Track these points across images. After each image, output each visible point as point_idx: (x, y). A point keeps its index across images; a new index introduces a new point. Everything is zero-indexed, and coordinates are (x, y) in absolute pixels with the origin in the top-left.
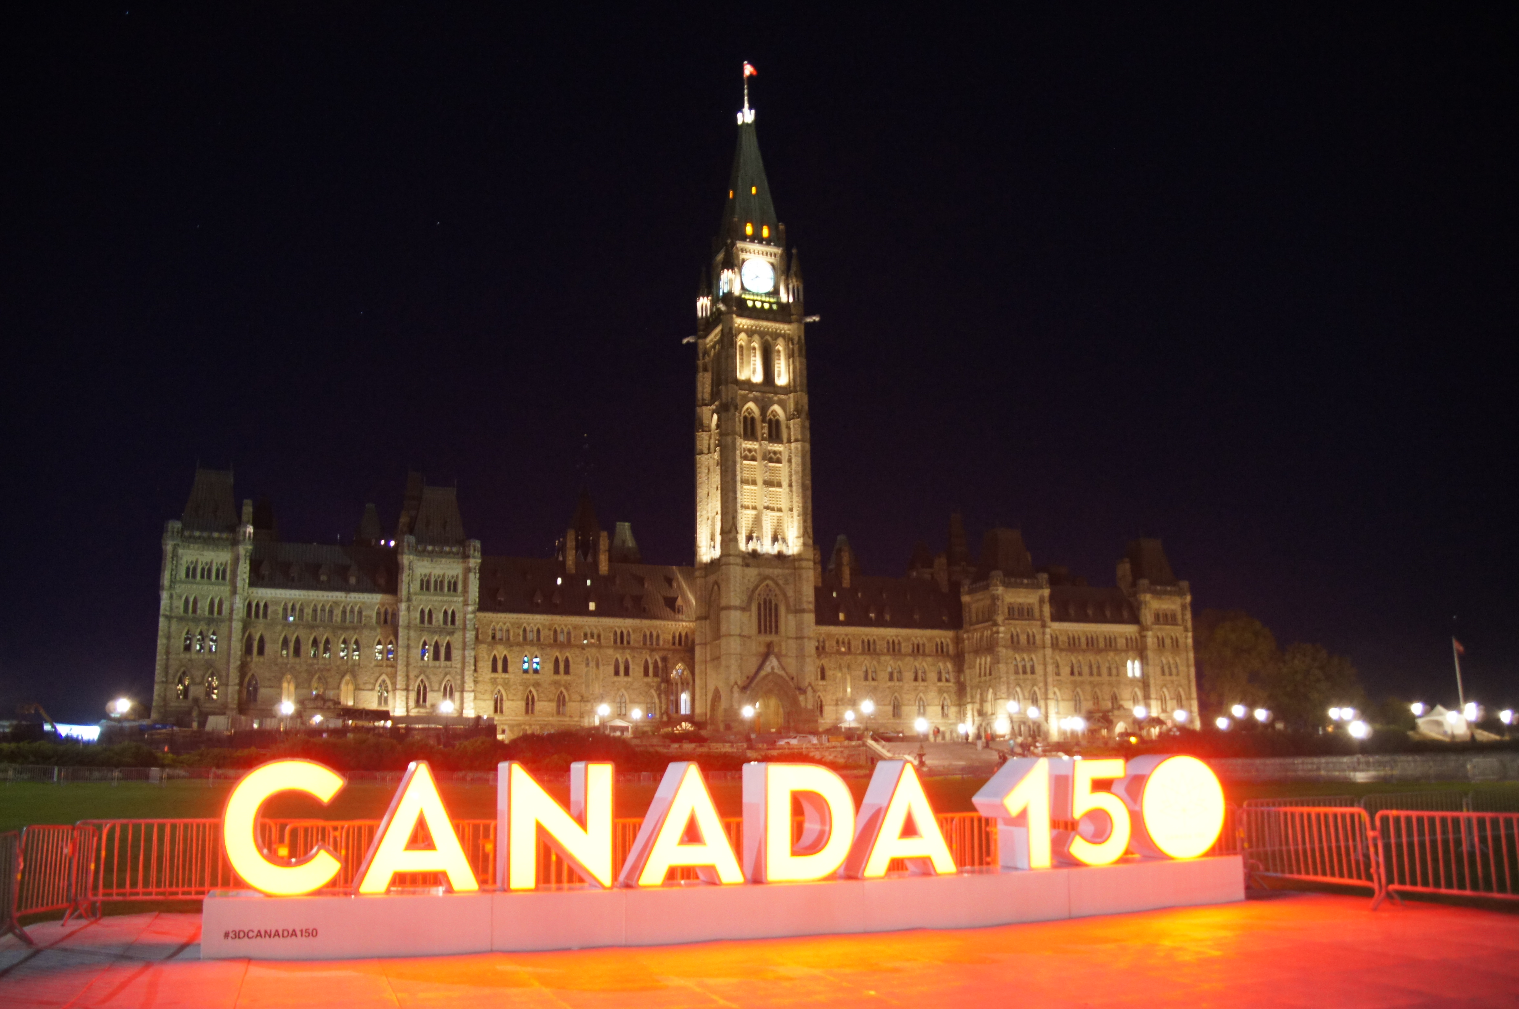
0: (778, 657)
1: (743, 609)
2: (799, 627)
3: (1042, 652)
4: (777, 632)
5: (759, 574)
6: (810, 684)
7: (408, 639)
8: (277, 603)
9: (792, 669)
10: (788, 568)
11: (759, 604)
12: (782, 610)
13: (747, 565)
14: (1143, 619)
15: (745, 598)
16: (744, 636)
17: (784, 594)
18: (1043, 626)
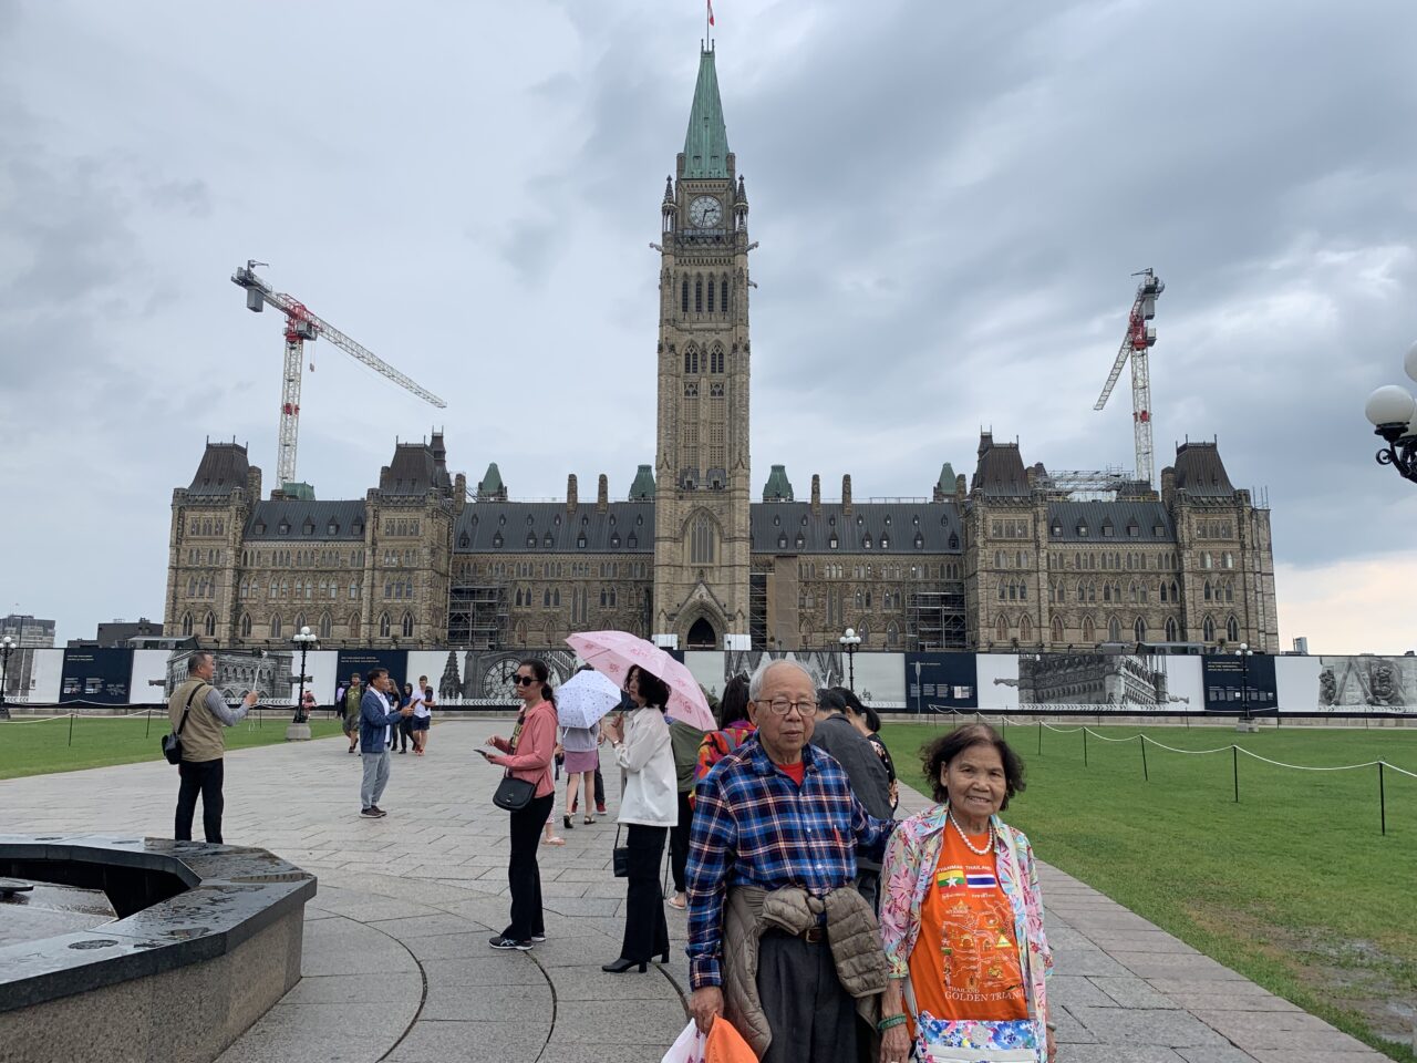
0: (707, 585)
1: (675, 540)
2: (732, 556)
3: (1035, 575)
4: (711, 560)
5: (693, 506)
6: (740, 611)
7: (373, 579)
8: (269, 552)
9: (723, 596)
10: (724, 498)
11: (694, 534)
12: (717, 539)
13: (681, 498)
14: (1180, 536)
15: (678, 529)
16: (674, 566)
17: (718, 524)
18: (1038, 547)
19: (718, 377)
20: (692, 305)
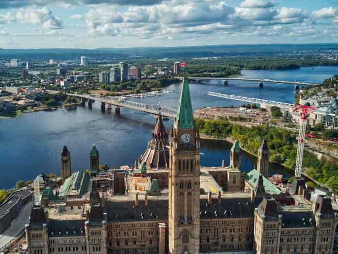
3: (277, 238)
4: (188, 243)
7: (89, 247)
8: (56, 240)
10: (192, 227)
11: (183, 236)
12: (190, 237)
13: (179, 227)
17: (190, 233)
18: (278, 231)
19: (190, 191)
20: (182, 168)
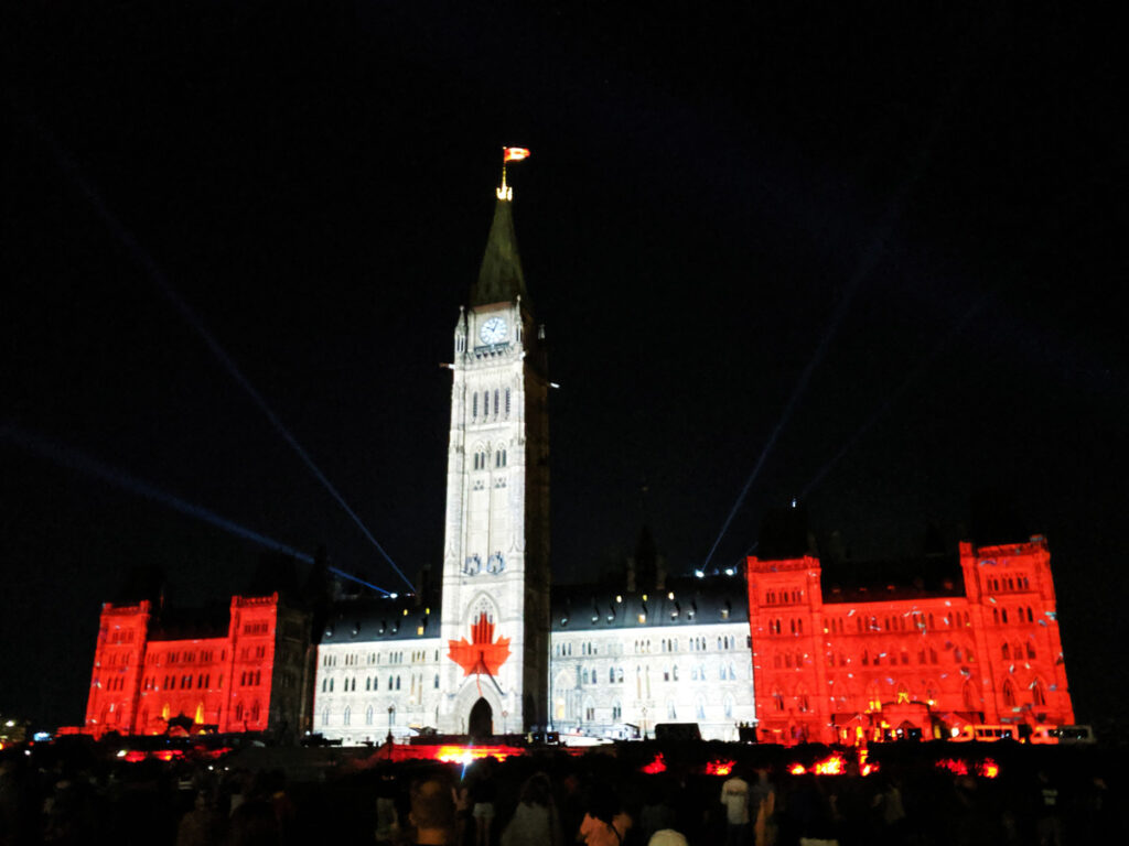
0: (486, 665)
2: (507, 635)
5: (476, 589)
6: (512, 689)
7: (232, 671)
8: (165, 652)
10: (502, 581)
11: (476, 617)
13: (465, 583)
14: (968, 590)
15: (461, 612)
17: (497, 606)
18: (811, 611)
19: (499, 473)
20: (480, 410)
